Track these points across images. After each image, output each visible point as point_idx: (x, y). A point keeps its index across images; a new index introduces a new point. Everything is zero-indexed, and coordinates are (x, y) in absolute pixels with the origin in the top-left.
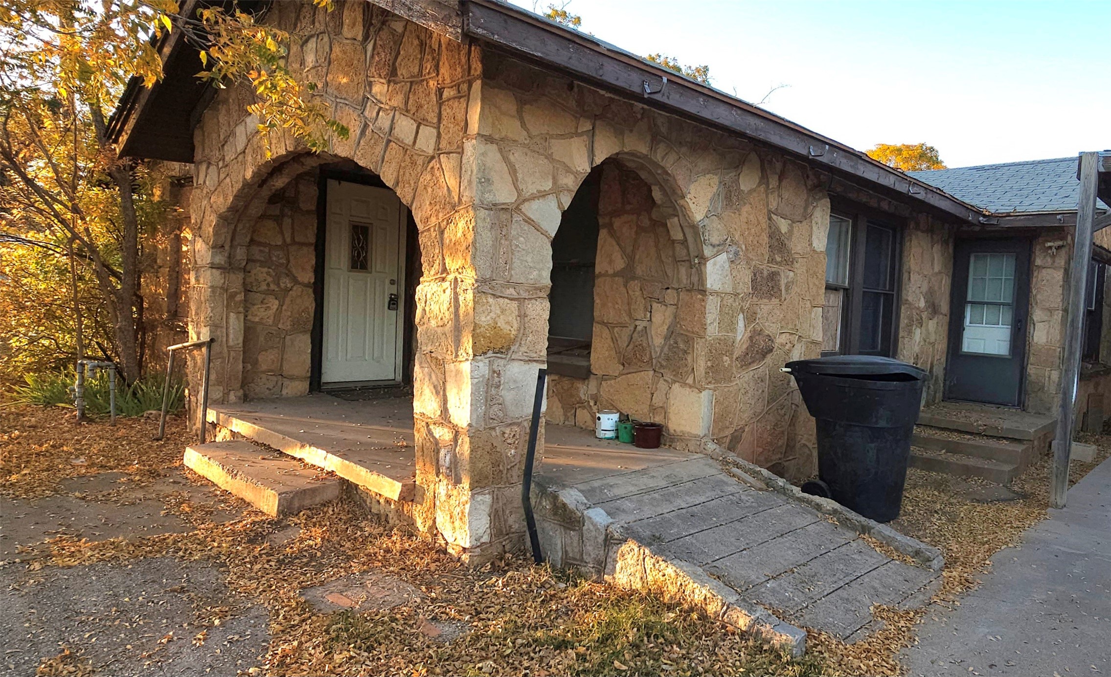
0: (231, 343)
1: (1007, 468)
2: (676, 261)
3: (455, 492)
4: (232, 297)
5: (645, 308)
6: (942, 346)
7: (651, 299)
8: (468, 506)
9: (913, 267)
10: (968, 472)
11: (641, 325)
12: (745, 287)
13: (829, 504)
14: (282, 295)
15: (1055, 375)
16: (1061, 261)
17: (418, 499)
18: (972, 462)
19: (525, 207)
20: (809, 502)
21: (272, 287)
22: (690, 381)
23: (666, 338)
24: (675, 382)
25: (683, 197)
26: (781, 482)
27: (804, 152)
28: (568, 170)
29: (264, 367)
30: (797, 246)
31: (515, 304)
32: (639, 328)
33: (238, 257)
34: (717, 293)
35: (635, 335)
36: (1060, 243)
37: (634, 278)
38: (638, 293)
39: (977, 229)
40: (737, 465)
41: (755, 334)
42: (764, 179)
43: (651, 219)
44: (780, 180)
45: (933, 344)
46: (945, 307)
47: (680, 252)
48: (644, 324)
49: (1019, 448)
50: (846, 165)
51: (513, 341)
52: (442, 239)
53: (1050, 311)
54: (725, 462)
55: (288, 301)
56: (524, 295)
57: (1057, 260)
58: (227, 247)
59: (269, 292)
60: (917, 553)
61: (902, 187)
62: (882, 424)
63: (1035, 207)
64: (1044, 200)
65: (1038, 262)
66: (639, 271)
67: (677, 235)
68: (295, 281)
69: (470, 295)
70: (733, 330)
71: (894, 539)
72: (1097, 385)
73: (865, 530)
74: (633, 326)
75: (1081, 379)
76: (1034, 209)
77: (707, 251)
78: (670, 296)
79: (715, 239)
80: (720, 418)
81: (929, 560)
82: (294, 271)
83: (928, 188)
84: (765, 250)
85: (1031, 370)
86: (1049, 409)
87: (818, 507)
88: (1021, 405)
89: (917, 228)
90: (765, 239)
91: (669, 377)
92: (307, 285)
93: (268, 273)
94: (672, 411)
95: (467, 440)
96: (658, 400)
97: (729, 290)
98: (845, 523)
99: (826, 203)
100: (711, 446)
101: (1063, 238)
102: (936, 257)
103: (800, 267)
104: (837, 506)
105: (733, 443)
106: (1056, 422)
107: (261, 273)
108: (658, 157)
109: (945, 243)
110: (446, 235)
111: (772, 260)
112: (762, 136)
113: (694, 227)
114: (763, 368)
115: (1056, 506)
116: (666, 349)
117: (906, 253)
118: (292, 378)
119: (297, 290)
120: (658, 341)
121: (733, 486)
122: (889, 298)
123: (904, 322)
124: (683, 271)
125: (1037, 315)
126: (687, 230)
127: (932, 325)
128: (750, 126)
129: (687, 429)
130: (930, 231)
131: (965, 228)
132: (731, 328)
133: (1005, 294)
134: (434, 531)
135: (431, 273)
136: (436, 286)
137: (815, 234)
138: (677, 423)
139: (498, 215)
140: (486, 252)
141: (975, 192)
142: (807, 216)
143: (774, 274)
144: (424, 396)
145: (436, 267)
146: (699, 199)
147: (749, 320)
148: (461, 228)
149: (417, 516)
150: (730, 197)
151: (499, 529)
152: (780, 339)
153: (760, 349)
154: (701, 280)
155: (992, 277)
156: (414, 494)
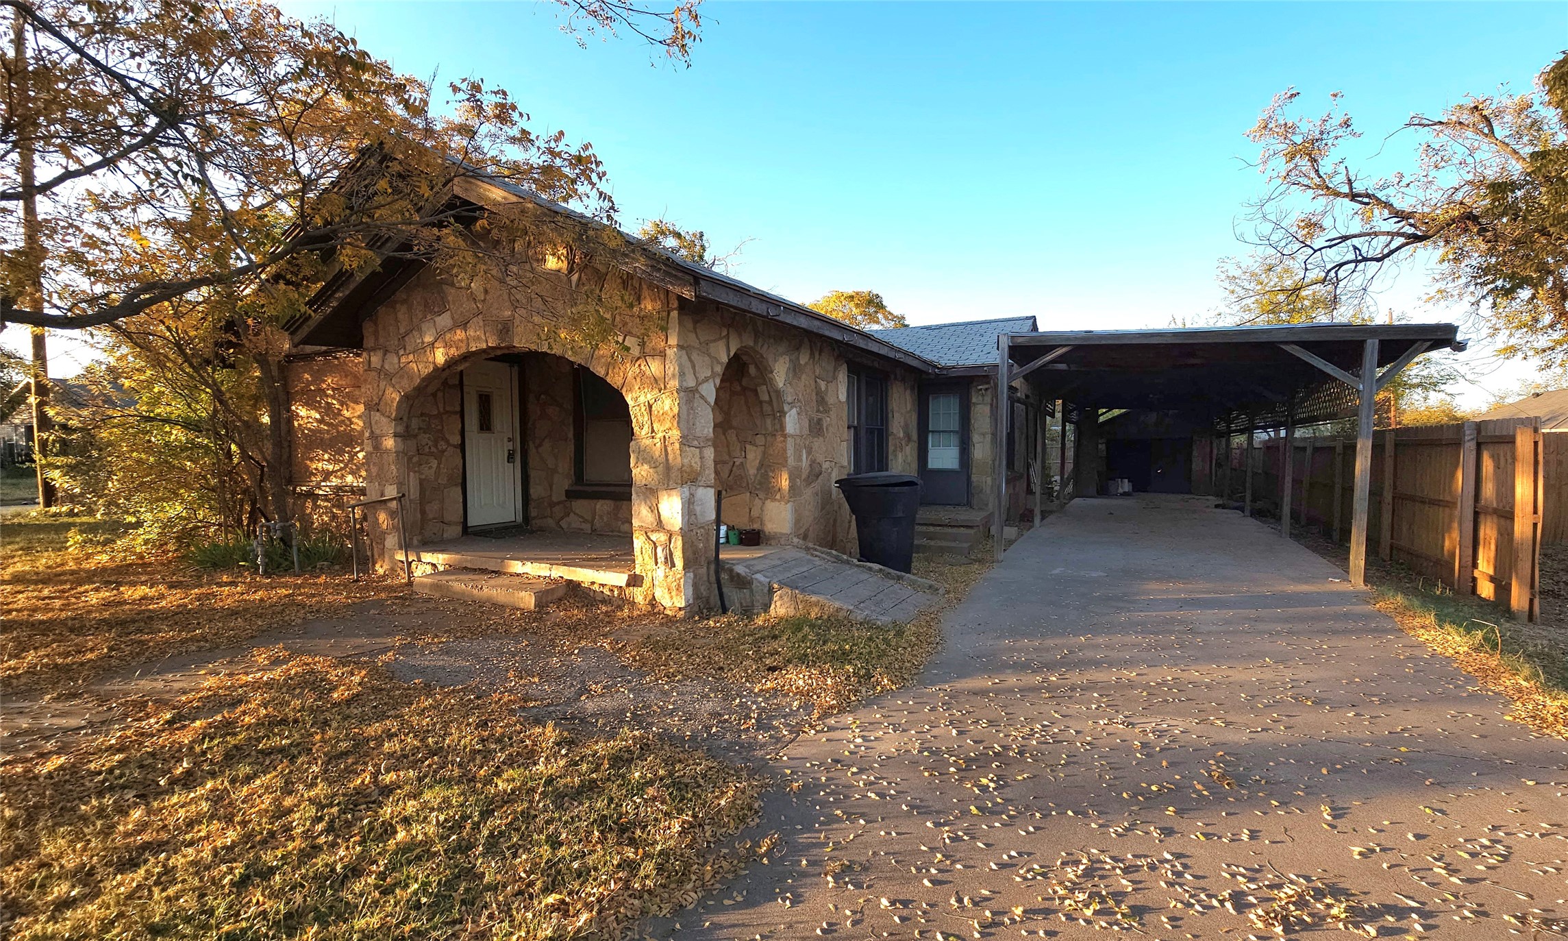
0: (412, 497)
1: (966, 545)
2: (763, 415)
3: (671, 573)
4: (410, 459)
5: (741, 449)
6: (915, 466)
7: (743, 443)
8: (682, 580)
9: (896, 409)
10: (942, 550)
11: (738, 462)
12: (806, 431)
13: (876, 566)
14: (439, 455)
15: (989, 480)
16: (988, 399)
17: (638, 583)
18: (944, 544)
19: (700, 388)
20: (863, 567)
21: (433, 449)
22: (778, 497)
23: (758, 469)
24: (767, 499)
25: (772, 372)
26: (845, 557)
27: (841, 339)
28: (718, 362)
29: (431, 516)
30: (831, 400)
31: (698, 450)
32: (737, 463)
33: (413, 427)
34: (792, 436)
35: (734, 469)
36: (987, 386)
37: (731, 427)
38: (734, 438)
39: (932, 377)
40: (816, 550)
41: (813, 462)
42: (812, 355)
43: (741, 385)
44: (820, 355)
45: (909, 464)
46: (915, 436)
47: (767, 408)
48: (741, 460)
49: (971, 531)
50: (862, 344)
51: (699, 474)
52: (650, 411)
53: (984, 435)
54: (807, 549)
55: (444, 459)
56: (702, 444)
57: (986, 398)
58: (405, 419)
59: (431, 454)
60: (930, 587)
61: (891, 355)
62: (900, 514)
63: (970, 362)
64: (975, 356)
65: (974, 400)
66: (734, 423)
67: (765, 397)
68: (447, 442)
69: (677, 445)
70: (801, 460)
71: (916, 580)
72: (1017, 485)
73: (899, 578)
74: (731, 463)
75: (1006, 484)
76: (969, 363)
77: (786, 408)
78: (760, 440)
79: (790, 399)
80: (797, 522)
81: (937, 590)
82: (447, 436)
83: (906, 353)
84: (814, 404)
85: (974, 478)
86: (987, 505)
87: (870, 569)
88: (969, 504)
89: (896, 378)
90: (814, 398)
91: (762, 495)
92: (455, 446)
93: (429, 439)
94: (766, 518)
95: (680, 538)
96: (755, 513)
97: (798, 432)
98: (888, 576)
99: (845, 366)
100: (796, 540)
101: (988, 383)
102: (908, 397)
103: (833, 414)
104: (881, 567)
105: (805, 537)
106: (992, 514)
107: (425, 438)
108: (758, 348)
109: (912, 389)
110: (653, 408)
111: (818, 411)
112: (821, 332)
113: (778, 392)
114: (817, 486)
115: (998, 562)
116: (759, 477)
117: (889, 398)
118: (448, 524)
119: (451, 449)
120: (752, 471)
121: (817, 562)
122: (880, 432)
123: (891, 449)
124: (769, 421)
125: (976, 438)
126: (772, 394)
127: (908, 449)
128: (815, 326)
129: (778, 530)
130: (903, 380)
131: (924, 376)
132: (800, 459)
133: (954, 424)
134: (653, 602)
135: (642, 433)
136: (648, 442)
137: (840, 390)
138: (770, 527)
139: (688, 394)
140: (684, 419)
141: (929, 348)
142: (835, 378)
143: (820, 420)
144: (641, 515)
145: (646, 429)
146: (780, 373)
147: (809, 453)
148: (668, 404)
149: (638, 595)
150: (796, 370)
151: (697, 595)
152: (826, 465)
153: (815, 473)
154: (782, 428)
155: (944, 411)
156: (635, 581)
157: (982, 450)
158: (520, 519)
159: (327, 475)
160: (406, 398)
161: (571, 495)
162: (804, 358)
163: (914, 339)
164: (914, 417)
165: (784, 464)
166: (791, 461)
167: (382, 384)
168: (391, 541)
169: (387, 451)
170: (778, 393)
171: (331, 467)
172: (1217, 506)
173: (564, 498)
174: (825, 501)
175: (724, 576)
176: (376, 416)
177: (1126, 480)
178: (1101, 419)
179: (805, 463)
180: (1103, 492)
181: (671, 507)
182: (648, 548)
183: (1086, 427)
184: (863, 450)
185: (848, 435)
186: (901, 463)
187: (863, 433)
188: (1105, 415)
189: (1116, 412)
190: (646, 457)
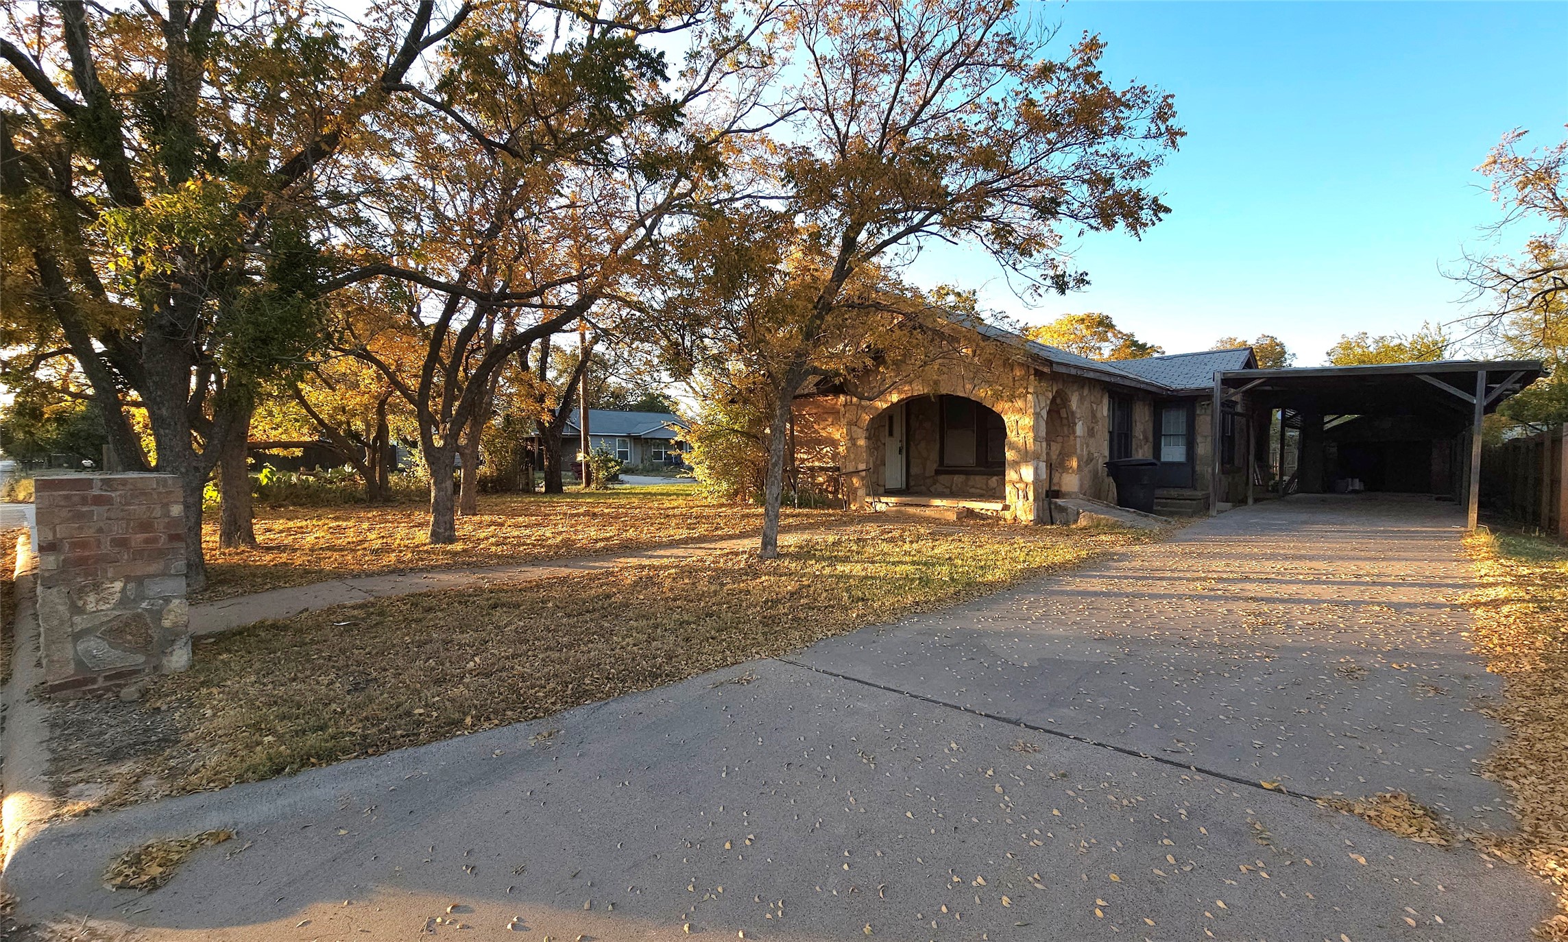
0: (870, 470)
2: (1062, 425)
3: (1026, 504)
6: (1151, 457)
8: (1031, 507)
9: (1138, 419)
12: (1086, 434)
14: (877, 449)
16: (1209, 412)
17: (1008, 509)
19: (1041, 412)
20: (1123, 510)
21: (875, 446)
22: (1071, 471)
23: (1059, 455)
24: (1063, 473)
25: (1070, 402)
26: (1112, 505)
28: (1048, 398)
29: (874, 481)
30: (1099, 415)
31: (1040, 443)
33: (877, 434)
34: (1079, 437)
36: (1206, 403)
37: (1053, 431)
38: (1054, 437)
39: (1166, 396)
40: (1094, 501)
41: (1089, 453)
42: (1092, 391)
44: (1097, 389)
45: (1147, 454)
46: (1151, 439)
47: (1065, 421)
49: (1195, 503)
51: (1040, 455)
52: (1017, 424)
53: (1206, 437)
54: (1089, 500)
55: (879, 451)
56: (1041, 440)
57: (1206, 411)
58: (872, 430)
60: (1166, 520)
61: (1138, 386)
63: (1195, 386)
64: (1199, 381)
65: (1198, 412)
66: (1054, 429)
68: (881, 441)
69: (1031, 441)
71: (1157, 517)
72: (1233, 478)
73: (1146, 516)
76: (1193, 387)
77: (1076, 421)
78: (1060, 439)
79: (1078, 416)
80: (1081, 486)
81: (1170, 522)
82: (881, 439)
83: (1147, 384)
84: (1091, 418)
85: (1198, 468)
86: (1207, 487)
87: (1128, 511)
88: (1193, 484)
89: (1138, 402)
90: (1091, 413)
91: (1060, 471)
92: (883, 444)
94: (1063, 484)
95: (1032, 486)
96: (1056, 481)
97: (1082, 435)
98: (1139, 514)
99: (1107, 395)
100: (1081, 496)
101: (1206, 400)
102: (1147, 411)
103: (1100, 424)
104: (1135, 510)
105: (1085, 495)
106: (1211, 494)
108: (1065, 390)
109: (1150, 407)
110: (1019, 423)
111: (1093, 422)
114: (1091, 466)
115: (1212, 516)
116: (1058, 460)
117: (1134, 412)
119: (882, 446)
120: (1054, 457)
122: (1127, 435)
123: (1134, 448)
124: (1069, 428)
125: (1199, 439)
126: (1069, 414)
127: (1146, 446)
130: (1143, 402)
131: (1159, 396)
132: (1082, 450)
133: (1182, 429)
134: (1015, 519)
135: (1011, 436)
136: (1016, 439)
137: (1104, 410)
138: (1064, 489)
139: (1037, 415)
140: (1035, 428)
141: (1163, 375)
142: (1101, 402)
143: (1093, 428)
144: (1011, 475)
145: (1015, 432)
146: (1074, 403)
147: (1087, 447)
148: (1027, 421)
149: (1008, 515)
150: (1082, 399)
151: (1038, 516)
152: (1096, 455)
153: (1090, 459)
154: (1074, 432)
155: (1174, 421)
156: (1006, 508)
157: (1204, 448)
158: (904, 486)
159: (803, 461)
160: (872, 419)
161: (938, 472)
162: (1086, 392)
163: (1150, 368)
164: (1150, 426)
165: (1075, 453)
166: (1078, 451)
167: (859, 412)
168: (861, 492)
169: (860, 446)
170: (1073, 413)
171: (805, 457)
172: (1437, 499)
173: (933, 474)
174: (1095, 475)
175: (1053, 507)
176: (854, 428)
177: (1357, 480)
178: (1328, 426)
179: (1085, 453)
180: (1329, 488)
181: (1028, 473)
182: (1014, 491)
183: (1311, 432)
184: (1116, 448)
185: (1107, 436)
186: (1142, 453)
187: (1116, 434)
188: (1332, 422)
189: (1347, 418)
190: (1013, 447)
